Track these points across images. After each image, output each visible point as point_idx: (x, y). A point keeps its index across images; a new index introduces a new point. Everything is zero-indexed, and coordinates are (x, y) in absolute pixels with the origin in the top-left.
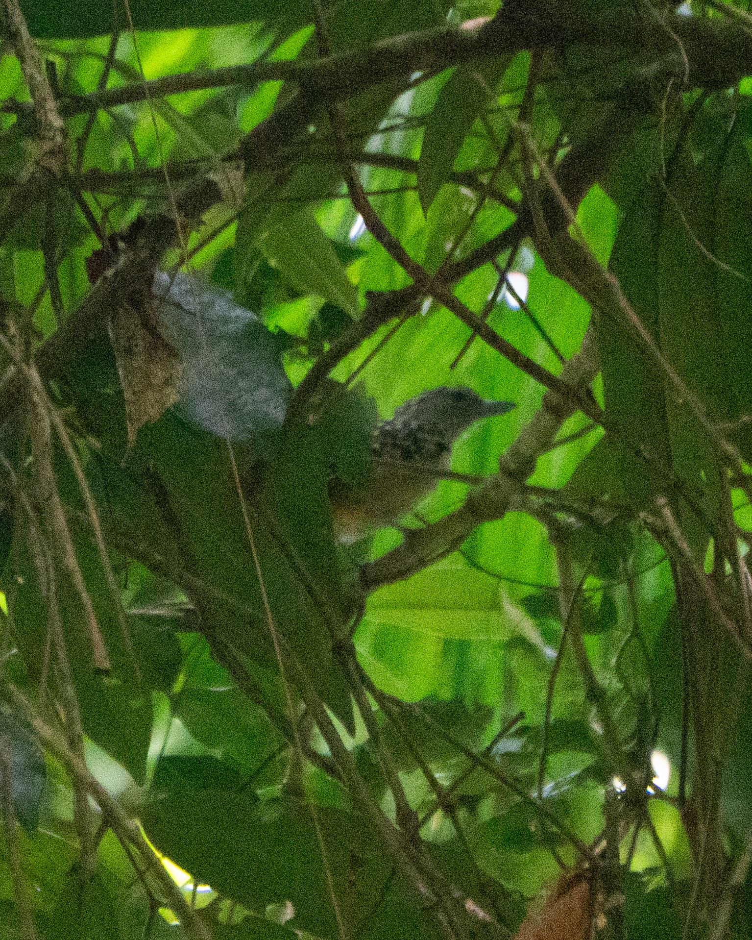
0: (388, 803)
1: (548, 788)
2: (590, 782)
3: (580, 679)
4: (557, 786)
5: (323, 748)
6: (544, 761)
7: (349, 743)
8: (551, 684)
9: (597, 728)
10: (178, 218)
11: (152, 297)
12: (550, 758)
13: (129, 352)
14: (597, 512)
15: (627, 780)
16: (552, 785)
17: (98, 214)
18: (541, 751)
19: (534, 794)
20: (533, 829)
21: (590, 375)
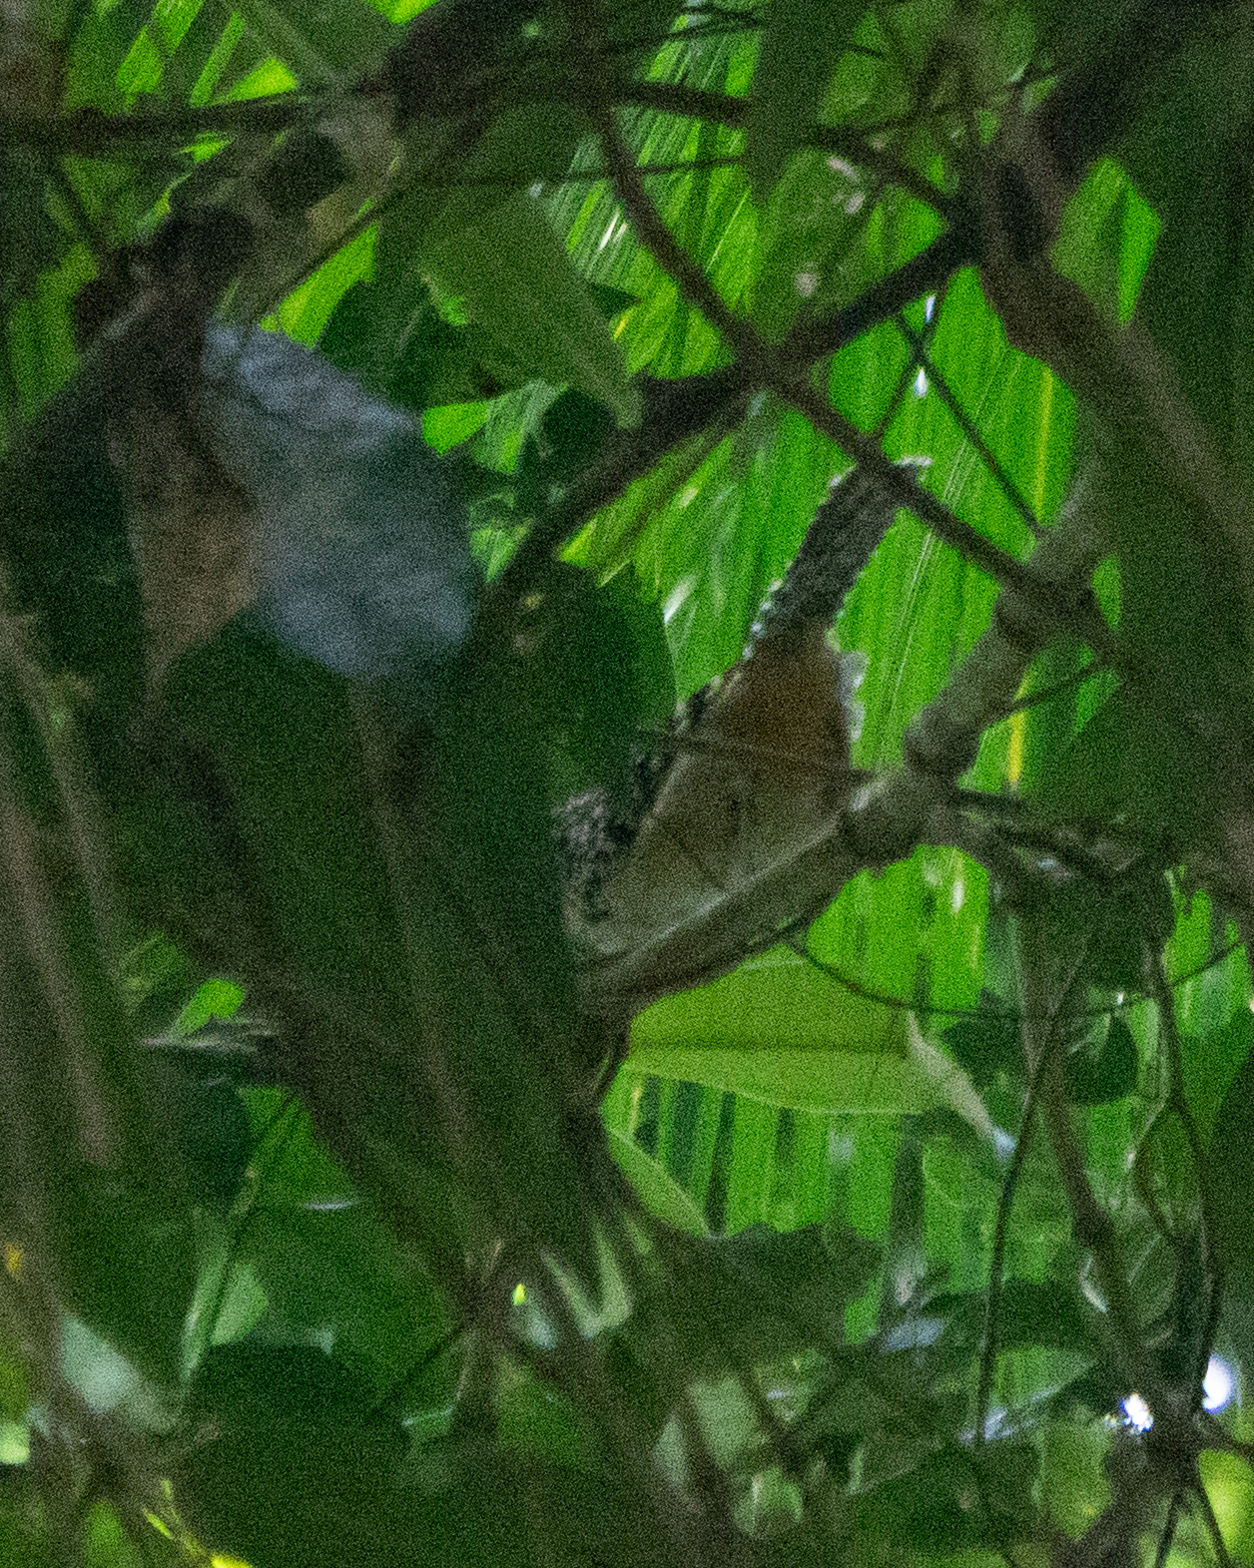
0: (671, 1447)
1: (995, 1419)
2: (1082, 1412)
3: (1062, 1196)
4: (1013, 1418)
5: (540, 1332)
6: (988, 1363)
7: (592, 1324)
8: (1005, 1204)
9: (1095, 1299)
10: (257, 213)
11: (201, 380)
12: (1001, 1360)
13: (152, 497)
14: (1101, 848)
15: (1156, 1406)
16: (1000, 1416)
17: (93, 205)
18: (983, 1344)
19: (967, 1436)
20: (965, 1505)
21: (1092, 560)
